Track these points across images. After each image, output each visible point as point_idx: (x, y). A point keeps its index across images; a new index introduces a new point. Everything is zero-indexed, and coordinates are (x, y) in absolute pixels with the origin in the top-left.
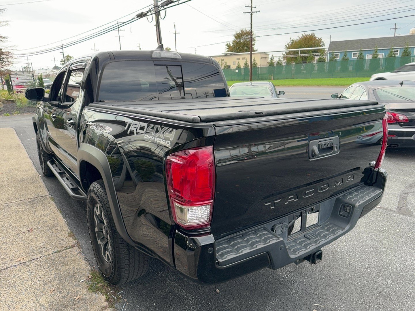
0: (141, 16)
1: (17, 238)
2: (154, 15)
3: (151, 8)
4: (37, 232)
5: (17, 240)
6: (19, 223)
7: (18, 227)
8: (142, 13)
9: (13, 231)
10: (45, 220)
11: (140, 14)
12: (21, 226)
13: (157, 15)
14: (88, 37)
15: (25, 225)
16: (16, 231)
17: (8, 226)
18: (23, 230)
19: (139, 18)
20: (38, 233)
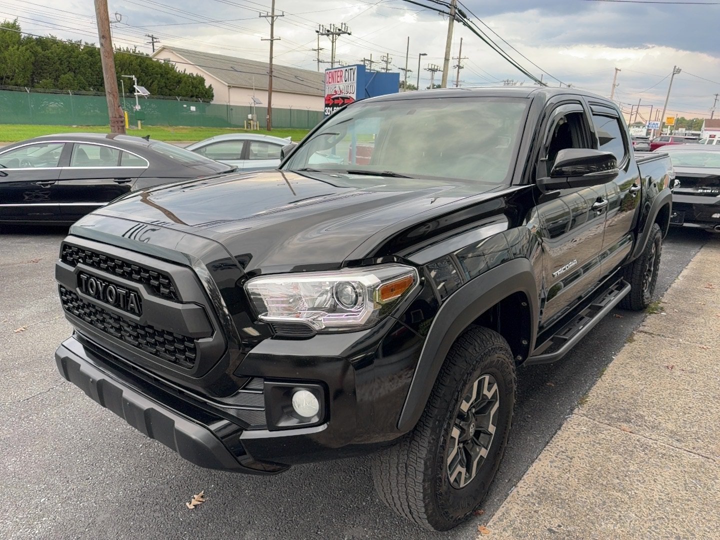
1: (696, 368)
4: (664, 363)
5: (697, 366)
6: (680, 387)
7: (685, 382)
9: (696, 381)
10: (640, 370)
12: (679, 381)
15: (673, 380)
16: (691, 378)
17: (700, 392)
18: (681, 374)
20: (666, 360)
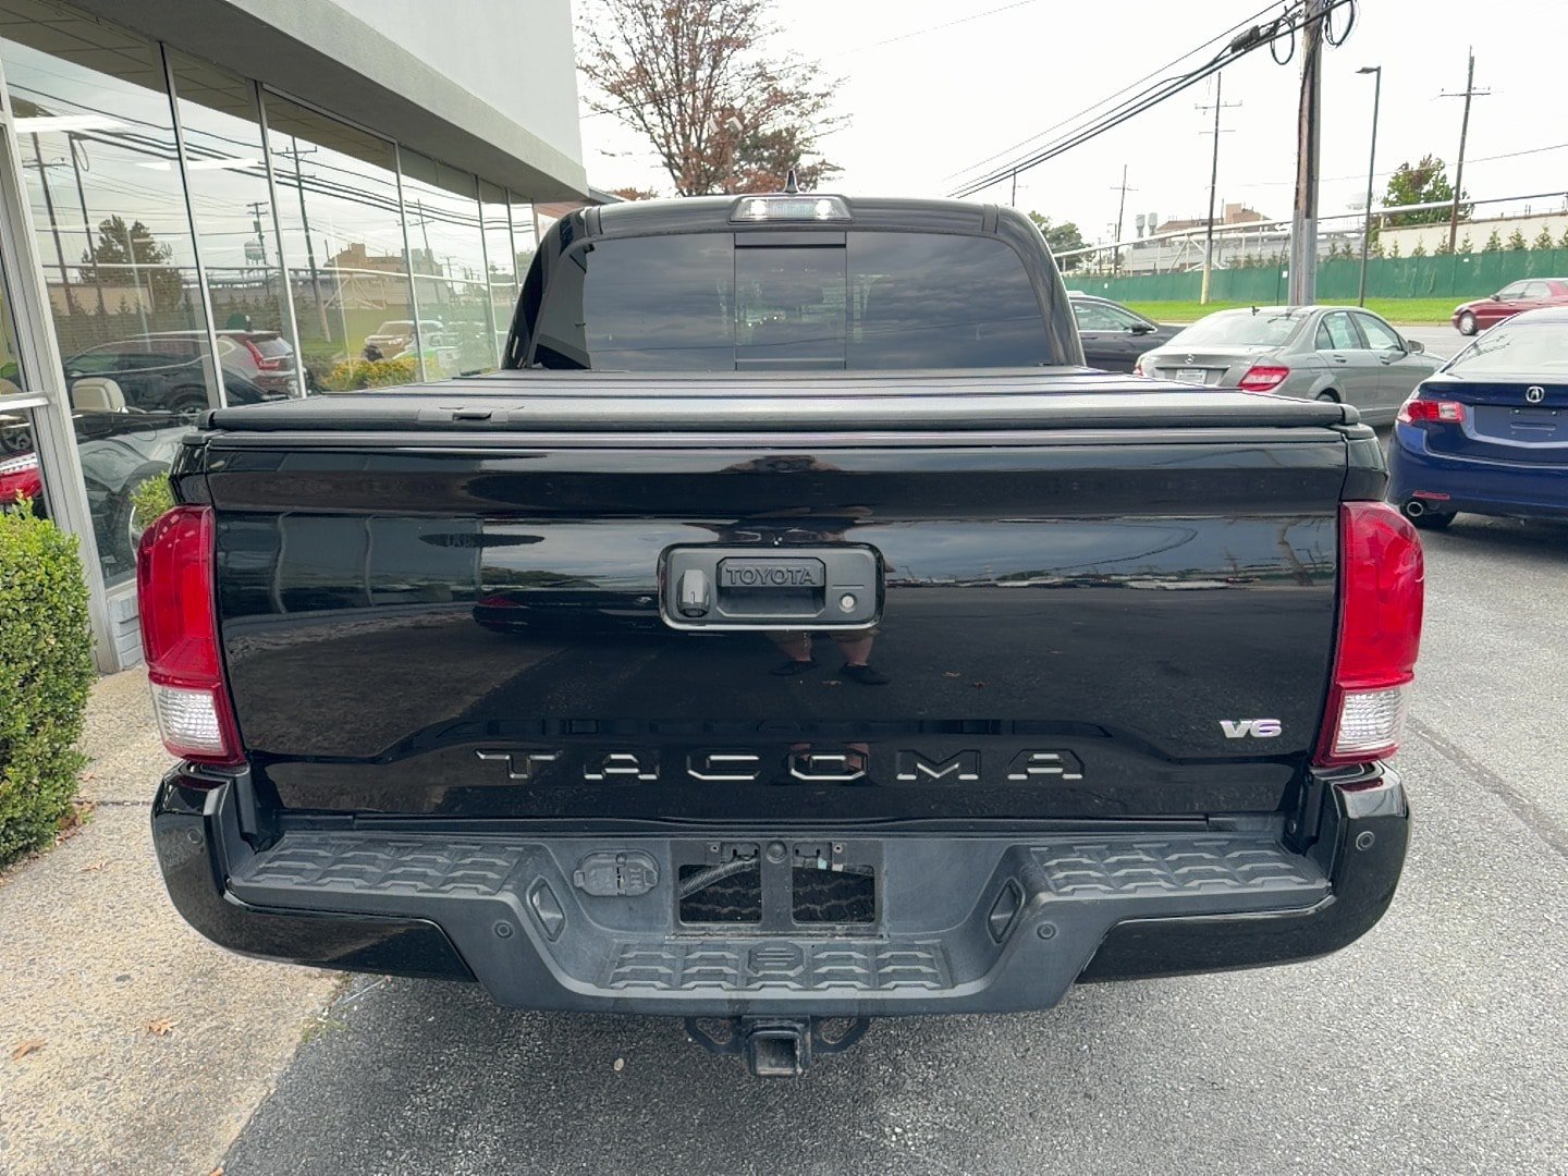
0: (1250, 41)
2: (1300, 34)
3: (1294, 3)
8: (1256, 29)
11: (1247, 33)
13: (1311, 33)
14: (1061, 142)
19: (1243, 50)
